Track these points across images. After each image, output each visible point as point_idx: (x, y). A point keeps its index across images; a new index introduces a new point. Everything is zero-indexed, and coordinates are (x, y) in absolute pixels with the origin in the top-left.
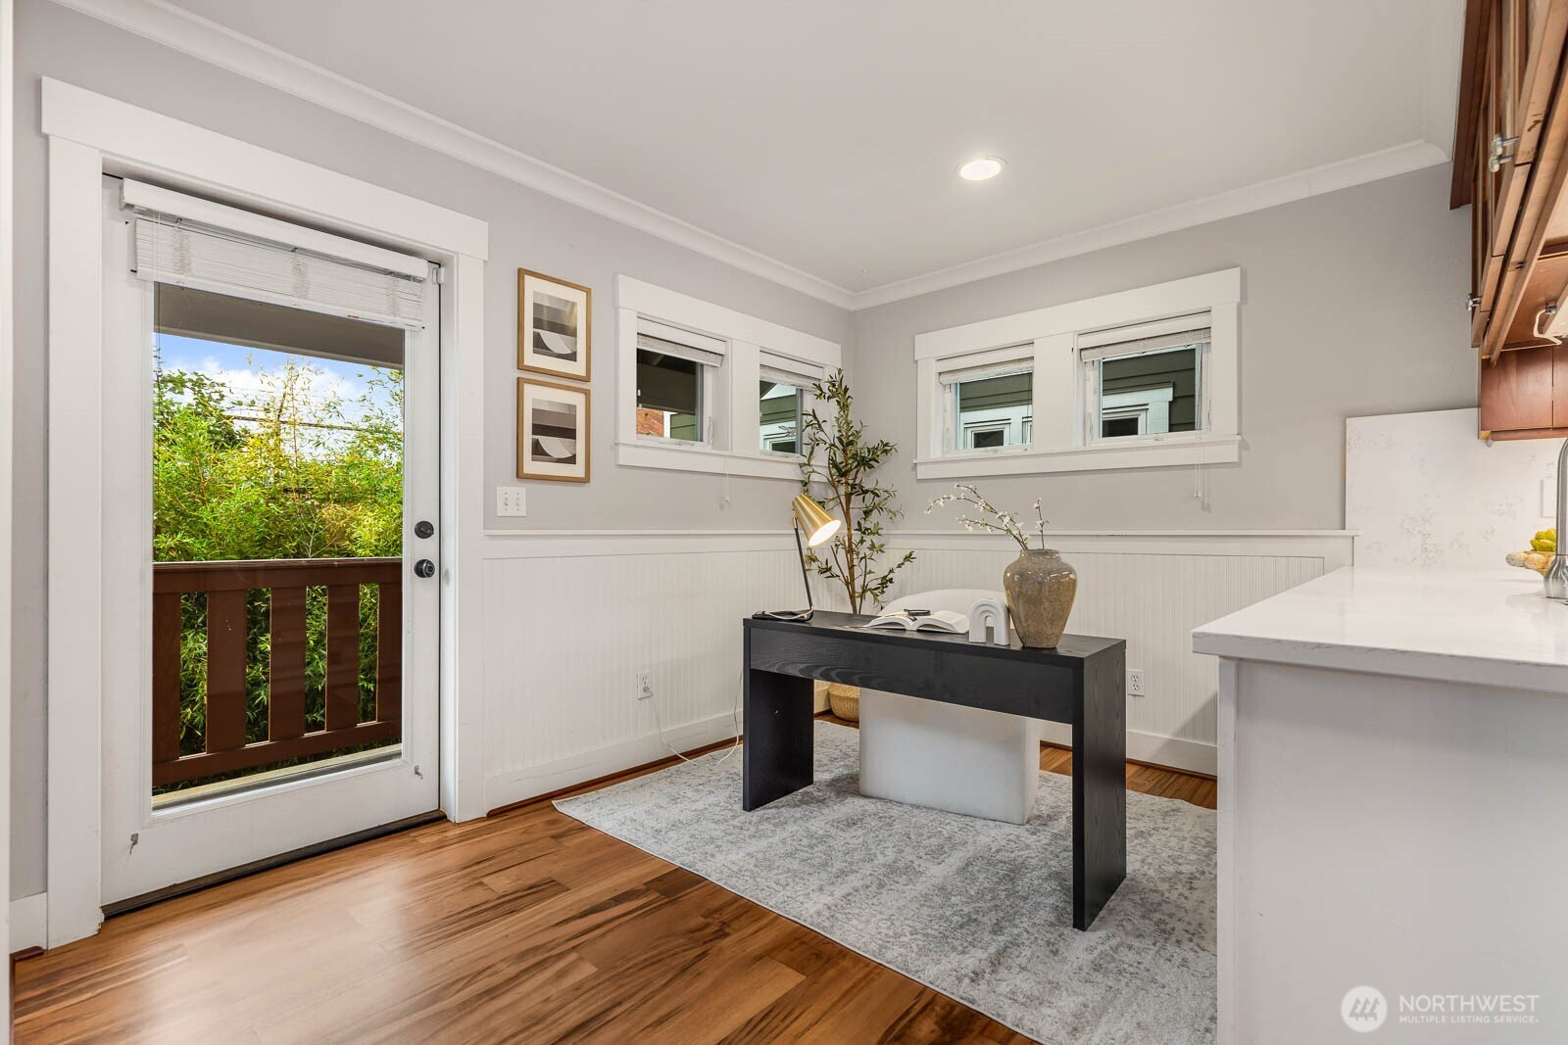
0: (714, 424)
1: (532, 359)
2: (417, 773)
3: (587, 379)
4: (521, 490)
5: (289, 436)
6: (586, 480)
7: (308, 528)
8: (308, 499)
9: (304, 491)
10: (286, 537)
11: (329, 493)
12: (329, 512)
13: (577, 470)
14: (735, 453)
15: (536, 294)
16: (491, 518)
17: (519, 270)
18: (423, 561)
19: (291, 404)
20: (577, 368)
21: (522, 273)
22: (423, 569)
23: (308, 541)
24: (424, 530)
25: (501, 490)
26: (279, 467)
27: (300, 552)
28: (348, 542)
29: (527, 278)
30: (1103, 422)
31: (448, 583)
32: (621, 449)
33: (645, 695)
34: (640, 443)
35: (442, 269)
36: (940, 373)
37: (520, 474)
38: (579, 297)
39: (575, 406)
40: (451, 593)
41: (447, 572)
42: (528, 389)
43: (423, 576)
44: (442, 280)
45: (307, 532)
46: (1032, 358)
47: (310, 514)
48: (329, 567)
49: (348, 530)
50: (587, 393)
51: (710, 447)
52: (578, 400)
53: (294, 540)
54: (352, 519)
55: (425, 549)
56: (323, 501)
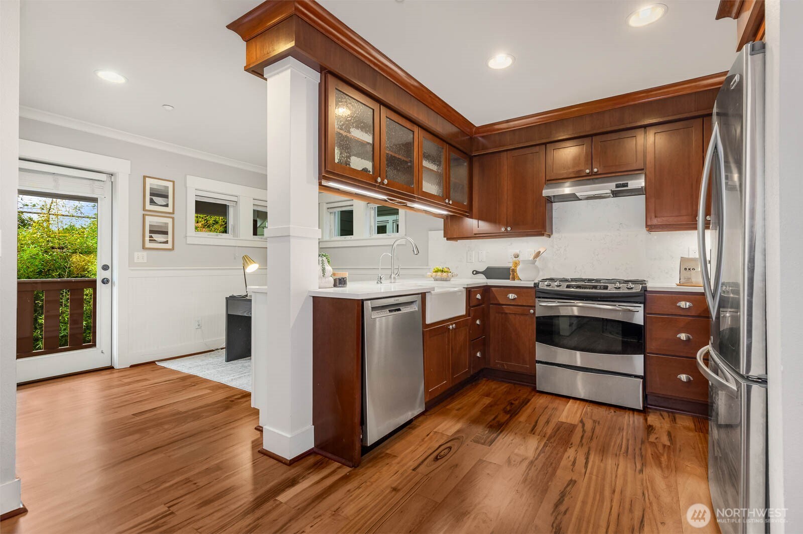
0: (234, 227)
1: (149, 207)
2: (102, 352)
3: (173, 213)
4: (145, 253)
5: (55, 222)
6: (173, 249)
7: (65, 266)
8: (65, 252)
9: (62, 248)
10: (53, 270)
11: (76, 249)
12: (75, 258)
13: (169, 246)
14: (241, 238)
15: (151, 184)
16: (132, 263)
17: (144, 176)
18: (105, 279)
19: (56, 207)
20: (169, 209)
21: (145, 177)
22: (105, 281)
23: (65, 272)
24: (105, 268)
25: (136, 254)
26: (49, 237)
27: (60, 276)
28: (86, 272)
29: (147, 178)
30: (378, 226)
31: (114, 286)
32: (188, 237)
33: (199, 327)
34: (196, 236)
35: (113, 177)
36: (328, 208)
37: (144, 248)
38: (170, 185)
39: (168, 223)
40: (115, 290)
41: (114, 283)
42: (147, 217)
43: (104, 283)
44: (113, 180)
45: (64, 269)
46: (353, 205)
47: (66, 259)
48: (70, 282)
49: (86, 267)
50: (173, 218)
51: (232, 236)
52: (169, 221)
53: (57, 272)
54: (89, 262)
55: (106, 274)
56: (73, 253)
